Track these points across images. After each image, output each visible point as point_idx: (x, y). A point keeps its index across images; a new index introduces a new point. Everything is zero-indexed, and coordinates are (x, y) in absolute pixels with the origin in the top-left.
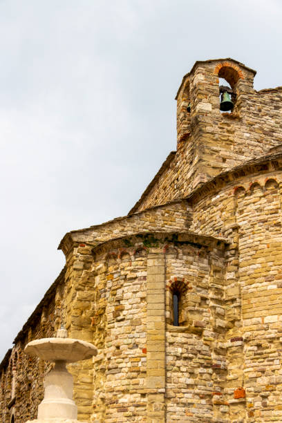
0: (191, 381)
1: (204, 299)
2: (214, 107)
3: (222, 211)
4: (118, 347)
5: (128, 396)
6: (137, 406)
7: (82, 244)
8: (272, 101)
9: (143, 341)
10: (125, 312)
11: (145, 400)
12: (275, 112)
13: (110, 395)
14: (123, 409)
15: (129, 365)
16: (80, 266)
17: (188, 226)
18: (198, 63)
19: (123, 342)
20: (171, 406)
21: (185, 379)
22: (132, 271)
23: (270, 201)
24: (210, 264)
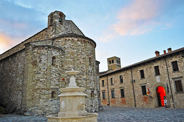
0: (55, 77)
1: (58, 61)
2: (58, 21)
3: (62, 43)
4: (40, 69)
5: (42, 79)
6: (45, 81)
7: (32, 45)
8: (68, 23)
9: (46, 68)
10: (42, 62)
11: (46, 80)
12: (68, 25)
13: (38, 79)
14: (41, 82)
15: (43, 73)
16: (31, 50)
17: (52, 45)
18: (56, 11)
19: (42, 68)
20: (52, 82)
21: (54, 76)
22: (44, 53)
23: (72, 43)
24: (59, 53)
